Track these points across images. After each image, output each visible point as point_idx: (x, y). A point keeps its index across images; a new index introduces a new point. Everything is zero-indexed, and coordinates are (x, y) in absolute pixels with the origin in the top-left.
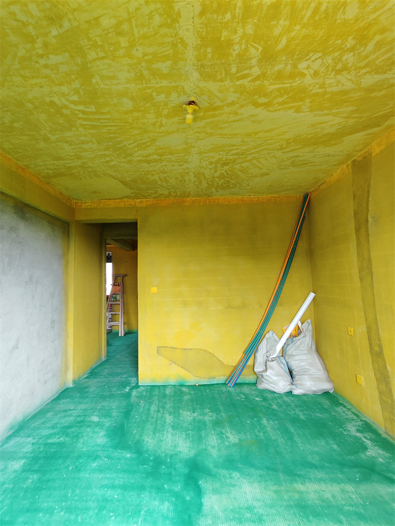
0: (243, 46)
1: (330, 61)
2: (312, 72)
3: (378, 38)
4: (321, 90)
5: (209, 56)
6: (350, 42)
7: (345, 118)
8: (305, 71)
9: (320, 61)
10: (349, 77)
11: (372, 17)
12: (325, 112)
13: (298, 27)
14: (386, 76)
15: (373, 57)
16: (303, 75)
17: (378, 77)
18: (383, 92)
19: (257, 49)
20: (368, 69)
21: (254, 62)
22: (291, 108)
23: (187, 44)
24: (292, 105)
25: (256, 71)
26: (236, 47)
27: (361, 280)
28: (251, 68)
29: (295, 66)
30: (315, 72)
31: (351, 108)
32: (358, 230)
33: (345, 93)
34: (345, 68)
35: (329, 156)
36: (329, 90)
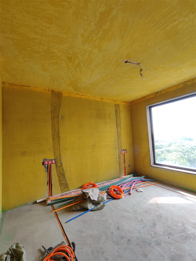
27: (53, 140)
32: (53, 119)
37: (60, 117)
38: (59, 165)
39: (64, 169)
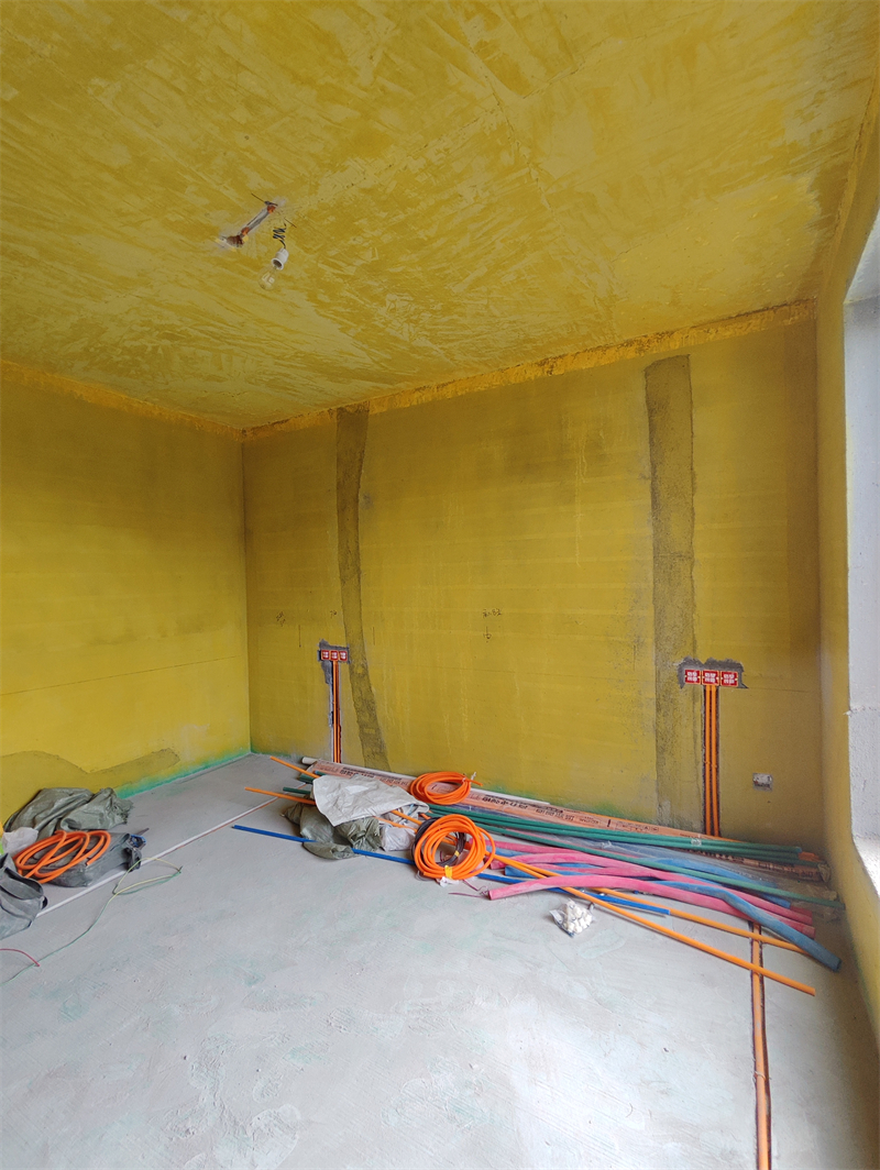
0: (366, 244)
1: (413, 309)
2: (392, 306)
3: (455, 317)
4: (381, 326)
5: (325, 222)
6: (438, 307)
7: (374, 361)
8: (388, 304)
9: (406, 303)
10: (412, 329)
11: (466, 301)
12: (365, 346)
13: (420, 269)
14: (434, 347)
15: (440, 327)
16: (383, 303)
17: (429, 344)
18: (420, 358)
19: (374, 256)
20: (428, 334)
21: (359, 262)
22: (340, 323)
23: (316, 193)
24: (345, 321)
25: (351, 271)
26: (360, 240)
28: (349, 265)
29: (385, 292)
30: (394, 309)
31: (388, 357)
33: (396, 340)
34: (416, 322)
35: (320, 391)
36: (388, 330)
37: (361, 499)
38: (360, 671)
39: (373, 689)
